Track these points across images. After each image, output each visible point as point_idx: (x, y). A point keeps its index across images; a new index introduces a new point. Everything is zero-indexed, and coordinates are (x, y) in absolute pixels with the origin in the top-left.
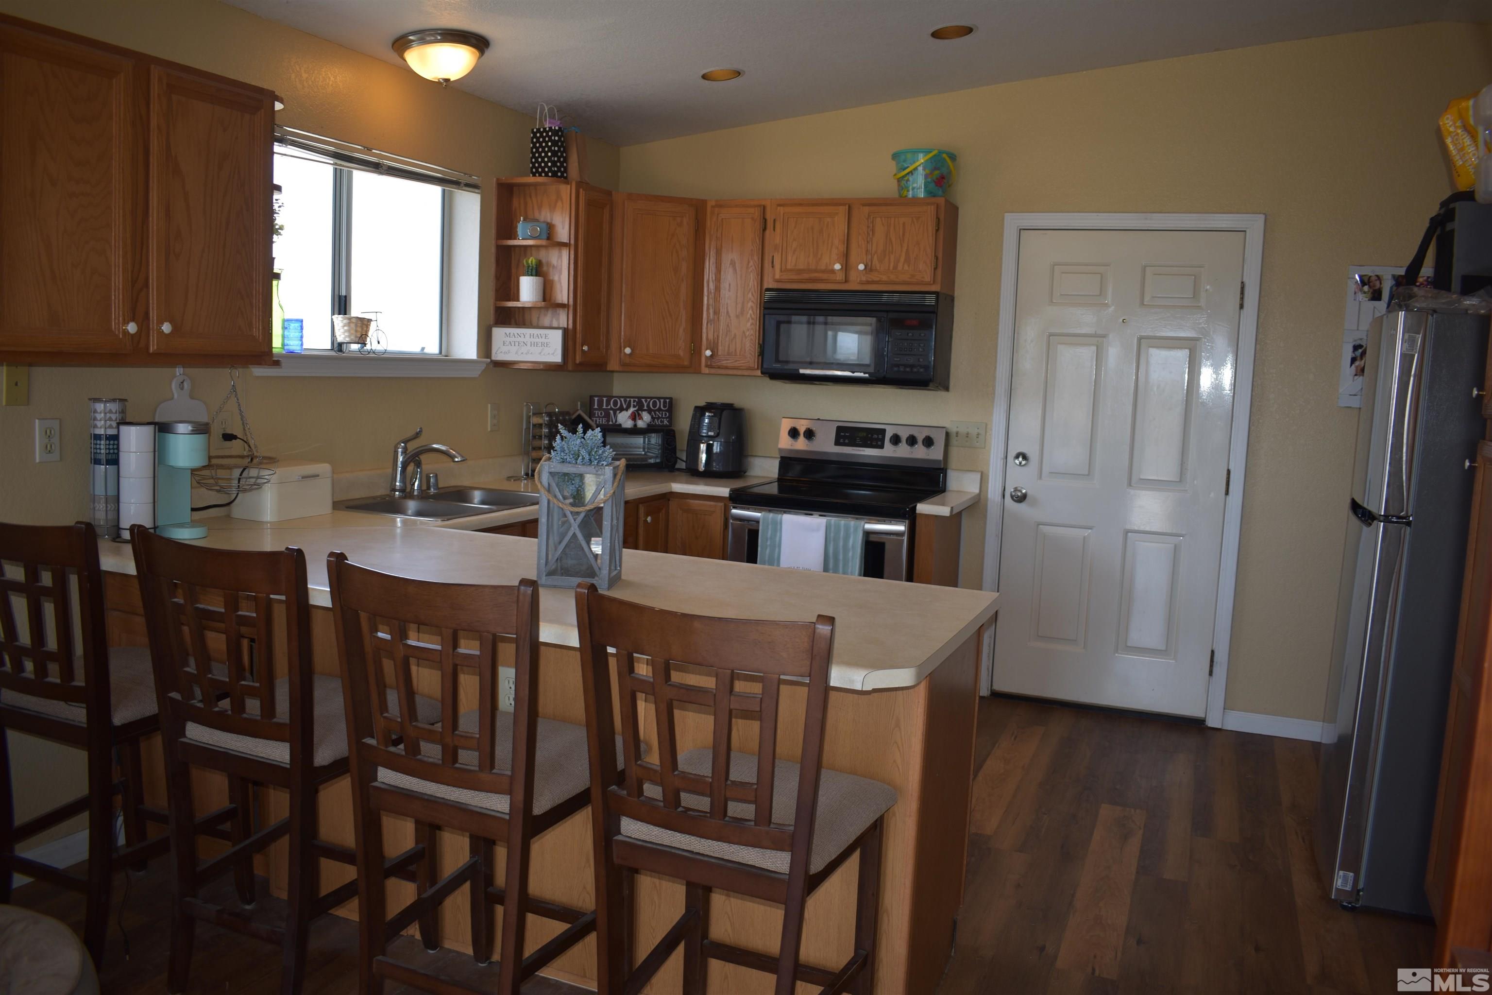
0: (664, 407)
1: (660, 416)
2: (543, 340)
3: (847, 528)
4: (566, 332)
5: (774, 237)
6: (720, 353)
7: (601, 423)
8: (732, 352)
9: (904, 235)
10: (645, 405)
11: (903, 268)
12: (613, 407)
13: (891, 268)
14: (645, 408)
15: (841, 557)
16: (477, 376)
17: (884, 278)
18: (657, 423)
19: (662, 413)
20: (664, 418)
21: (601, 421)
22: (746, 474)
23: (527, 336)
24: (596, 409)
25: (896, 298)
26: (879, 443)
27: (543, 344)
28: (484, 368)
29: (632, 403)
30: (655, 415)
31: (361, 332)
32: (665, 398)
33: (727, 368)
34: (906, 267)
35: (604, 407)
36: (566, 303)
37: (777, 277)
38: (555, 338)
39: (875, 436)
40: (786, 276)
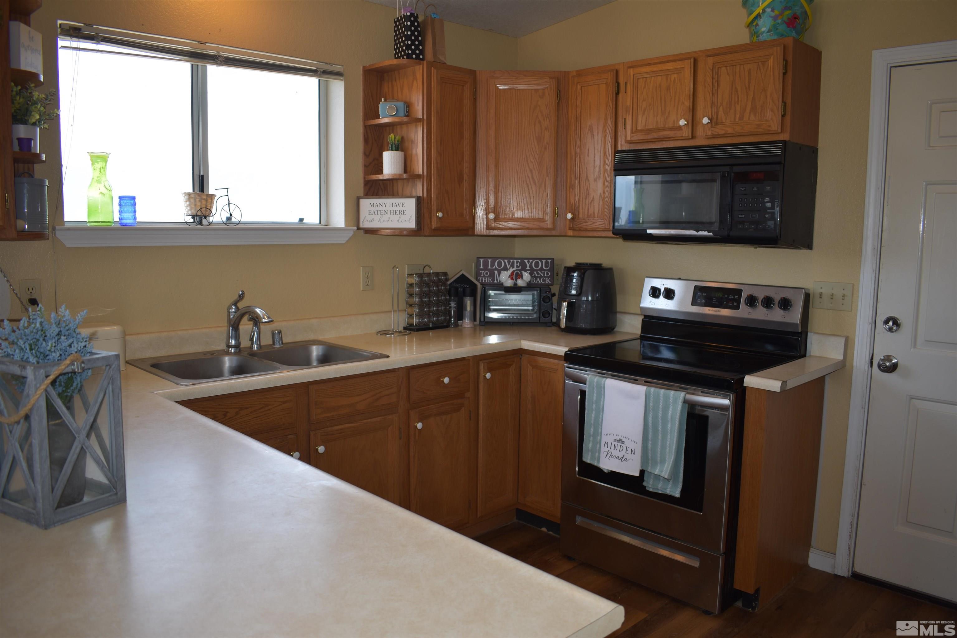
0: (546, 267)
1: (543, 275)
2: (401, 208)
3: (666, 398)
4: (419, 200)
5: (626, 99)
6: (581, 216)
7: (486, 282)
8: (591, 214)
9: (749, 83)
10: (528, 265)
11: (749, 118)
12: (497, 267)
13: (737, 120)
14: (528, 268)
15: (660, 428)
16: (344, 242)
17: (730, 130)
18: (540, 282)
19: (544, 273)
20: (546, 277)
21: (486, 280)
22: (615, 330)
23: (388, 205)
24: (482, 270)
25: (740, 150)
26: (735, 304)
27: (400, 212)
28: (351, 235)
29: (515, 264)
30: (538, 275)
31: (200, 206)
32: (546, 259)
33: (586, 230)
34: (752, 117)
35: (489, 267)
36: (421, 173)
37: (629, 138)
38: (410, 205)
39: (731, 297)
40: (637, 137)
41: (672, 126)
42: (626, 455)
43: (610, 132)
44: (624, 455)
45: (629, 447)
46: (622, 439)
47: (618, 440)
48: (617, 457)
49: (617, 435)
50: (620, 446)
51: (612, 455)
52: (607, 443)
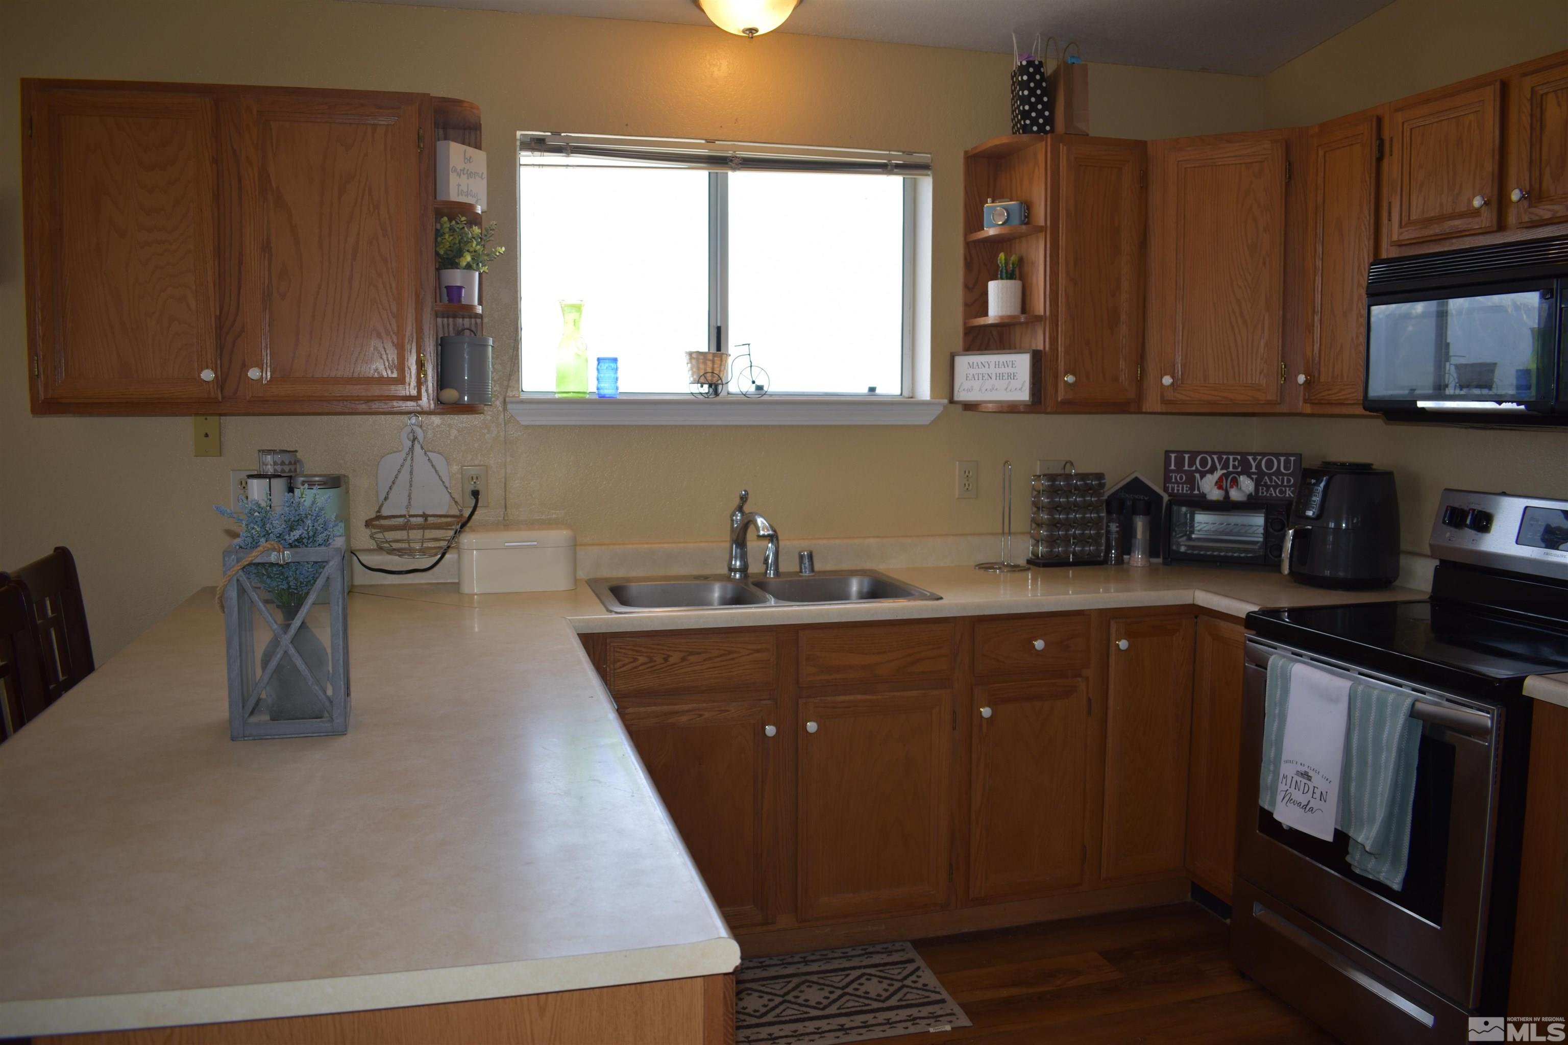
0: (1286, 468)
1: (1280, 483)
2: (1010, 370)
4: (1037, 356)
5: (1392, 168)
6: (1322, 380)
7: (1180, 491)
8: (1338, 375)
10: (1254, 465)
12: (1199, 467)
14: (1254, 470)
15: (1370, 759)
16: (928, 423)
18: (1274, 495)
19: (1283, 480)
20: (1285, 486)
21: (1180, 489)
23: (992, 365)
24: (1173, 471)
27: (1009, 375)
28: (939, 412)
29: (1231, 463)
30: (1271, 482)
31: (705, 369)
32: (1287, 455)
33: (1330, 404)
35: (1186, 468)
36: (1042, 313)
37: (1395, 238)
38: (1021, 363)
40: (1410, 234)
41: (1465, 209)
42: (1312, 800)
43: (1366, 228)
44: (1309, 801)
45: (1317, 788)
46: (1308, 772)
47: (1302, 774)
48: (1298, 802)
49: (1301, 764)
50: (1305, 784)
51: (1292, 799)
52: (1287, 776)
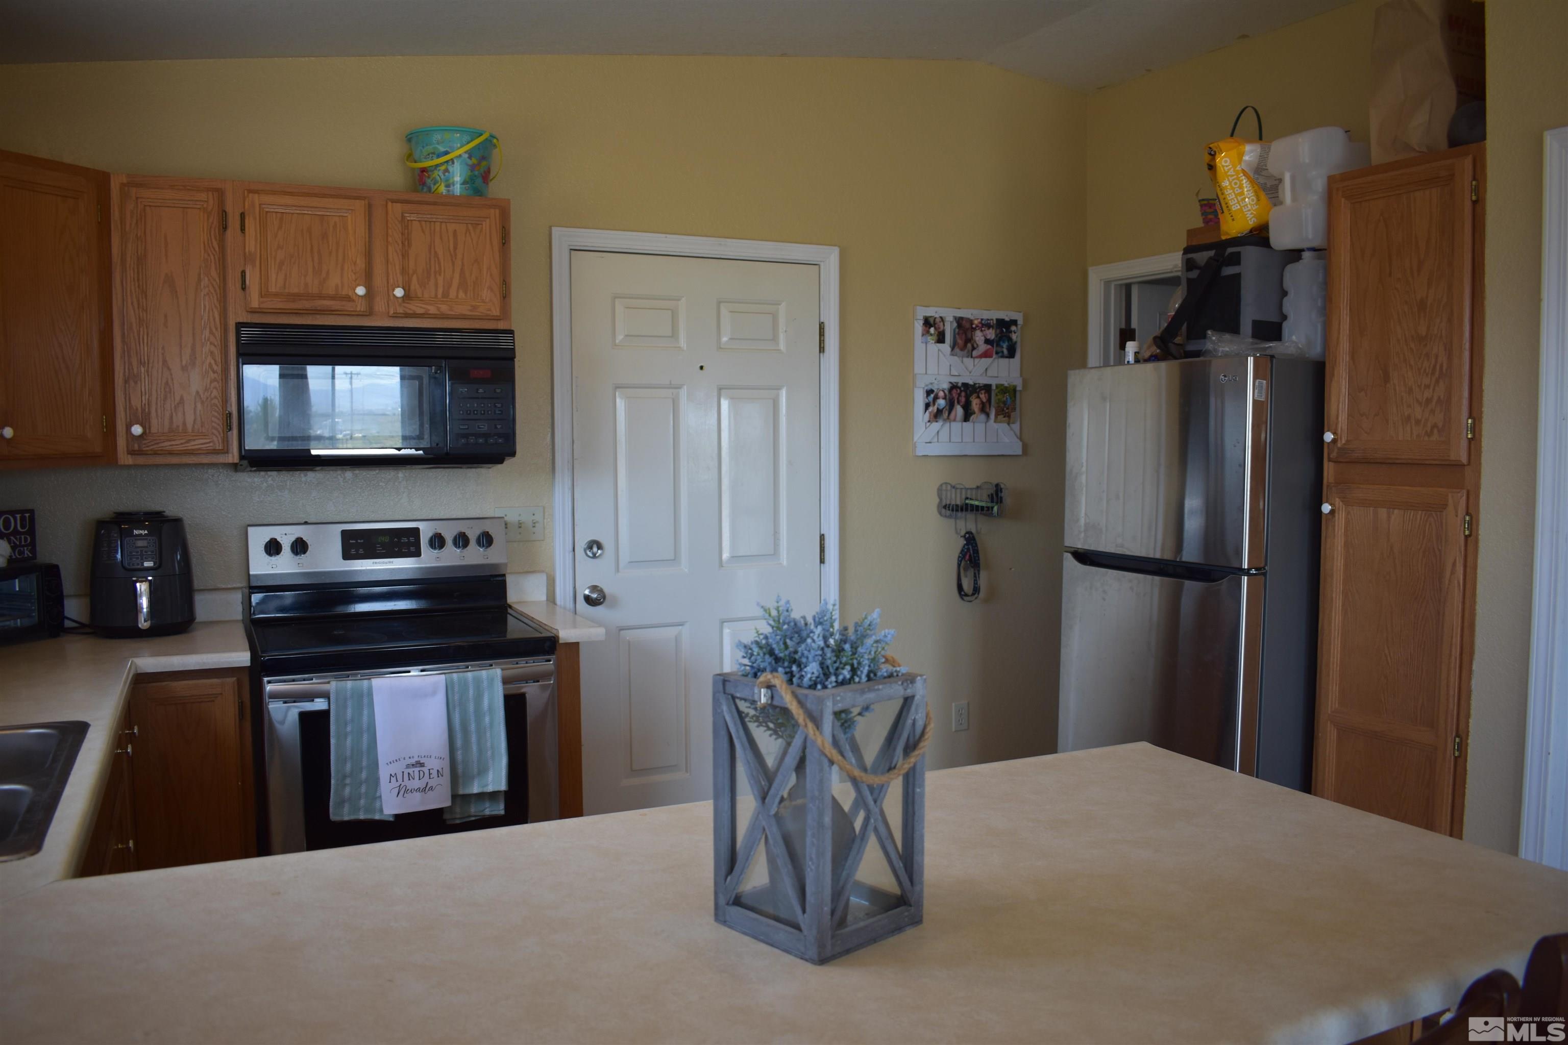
0: (23, 526)
1: (18, 543)
3: (478, 682)
5: (242, 241)
6: (154, 430)
8: (178, 427)
9: (455, 248)
11: (457, 297)
13: (440, 296)
15: (473, 727)
17: (432, 310)
18: (19, 557)
19: (21, 538)
20: (23, 546)
25: (456, 339)
26: (413, 549)
30: (12, 543)
32: (23, 512)
33: (171, 453)
34: (461, 294)
37: (255, 304)
39: (405, 540)
40: (270, 304)
41: (334, 293)
42: (430, 781)
43: (215, 291)
44: (427, 783)
45: (433, 769)
46: (420, 761)
47: (413, 765)
48: (416, 789)
49: (410, 758)
50: (419, 771)
51: (408, 790)
52: (396, 774)
